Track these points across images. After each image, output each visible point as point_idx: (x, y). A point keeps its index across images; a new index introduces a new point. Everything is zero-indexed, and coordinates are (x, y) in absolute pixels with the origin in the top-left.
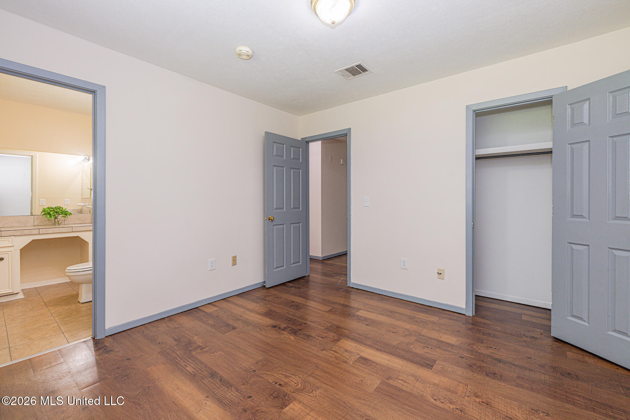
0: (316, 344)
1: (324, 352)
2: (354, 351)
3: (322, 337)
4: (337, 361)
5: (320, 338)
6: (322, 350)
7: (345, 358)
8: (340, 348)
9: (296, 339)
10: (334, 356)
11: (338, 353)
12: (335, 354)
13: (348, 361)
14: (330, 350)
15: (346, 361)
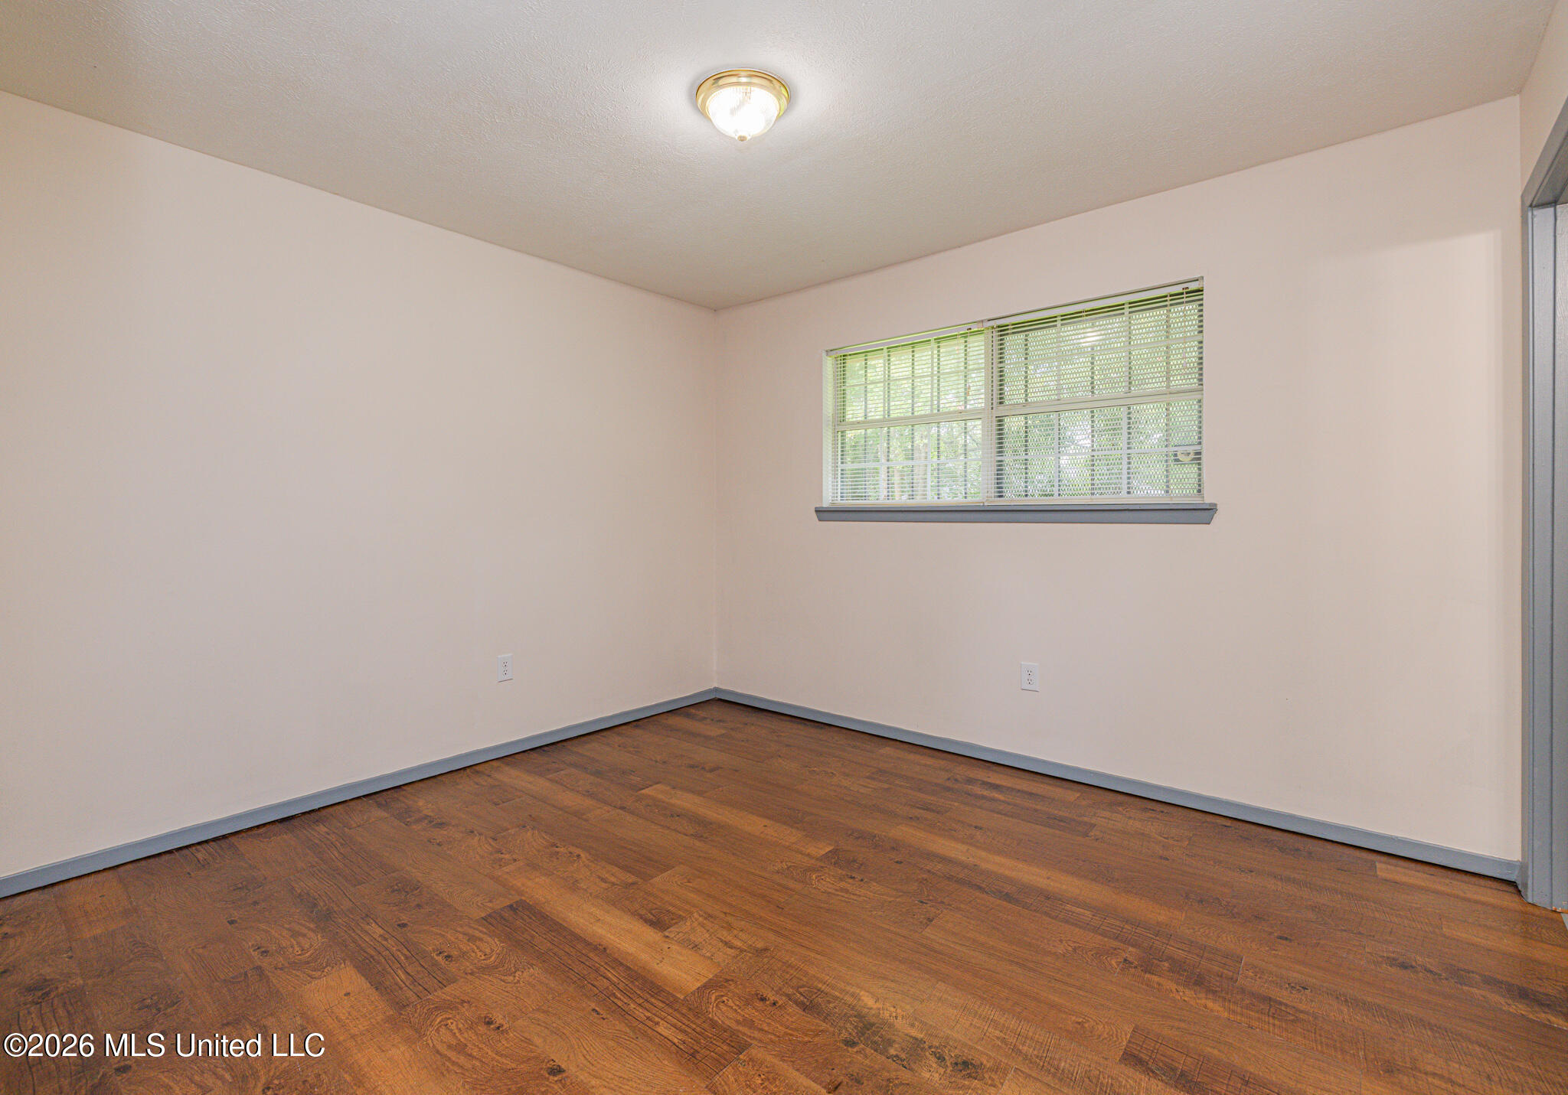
0: (783, 971)
1: (760, 945)
2: (674, 947)
3: (763, 999)
4: (730, 919)
5: (772, 997)
6: (766, 950)
7: (707, 928)
8: (710, 958)
9: (853, 995)
10: (735, 932)
11: (722, 941)
12: (729, 938)
13: (701, 919)
14: (742, 951)
15: (706, 919)
